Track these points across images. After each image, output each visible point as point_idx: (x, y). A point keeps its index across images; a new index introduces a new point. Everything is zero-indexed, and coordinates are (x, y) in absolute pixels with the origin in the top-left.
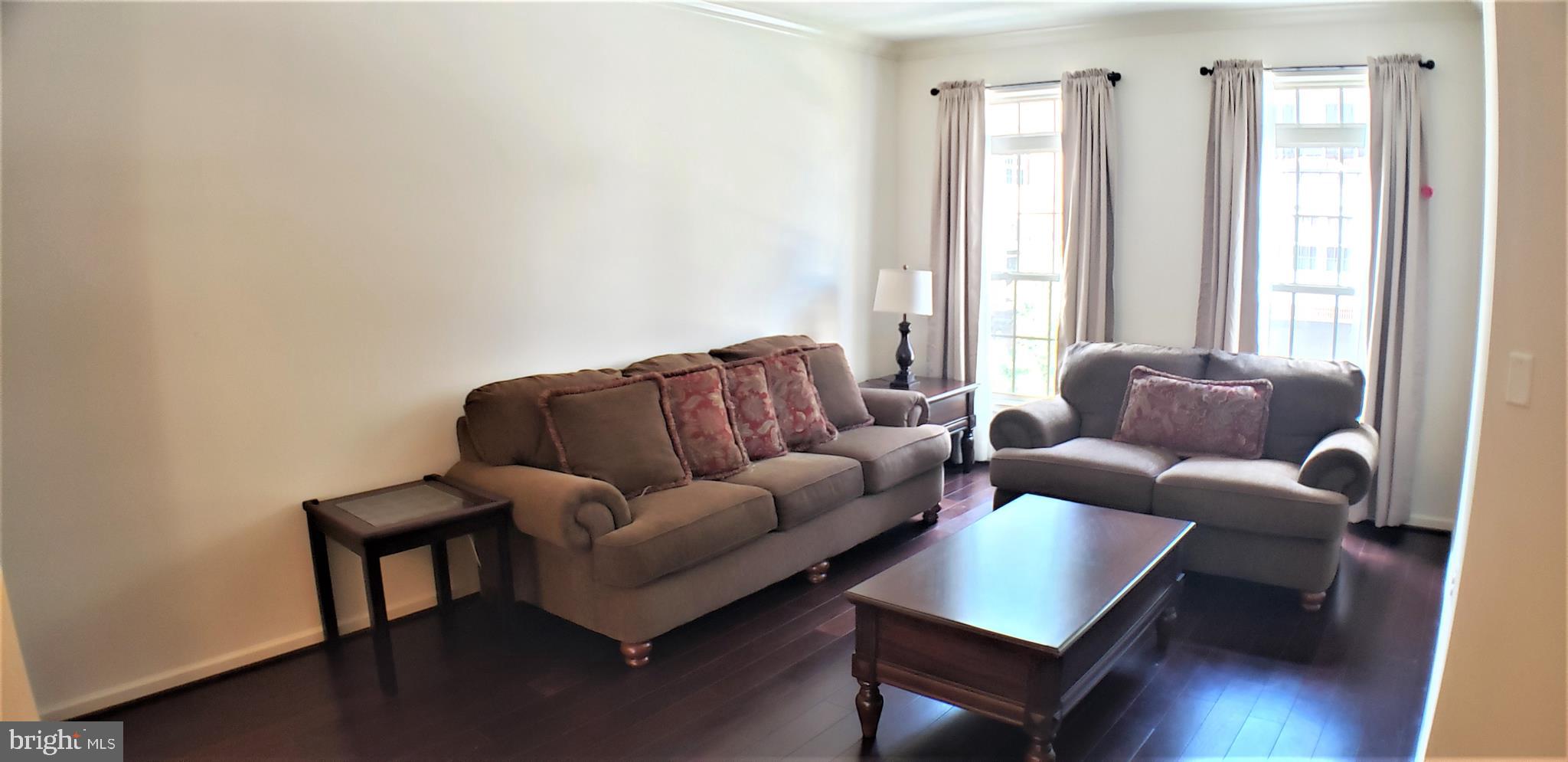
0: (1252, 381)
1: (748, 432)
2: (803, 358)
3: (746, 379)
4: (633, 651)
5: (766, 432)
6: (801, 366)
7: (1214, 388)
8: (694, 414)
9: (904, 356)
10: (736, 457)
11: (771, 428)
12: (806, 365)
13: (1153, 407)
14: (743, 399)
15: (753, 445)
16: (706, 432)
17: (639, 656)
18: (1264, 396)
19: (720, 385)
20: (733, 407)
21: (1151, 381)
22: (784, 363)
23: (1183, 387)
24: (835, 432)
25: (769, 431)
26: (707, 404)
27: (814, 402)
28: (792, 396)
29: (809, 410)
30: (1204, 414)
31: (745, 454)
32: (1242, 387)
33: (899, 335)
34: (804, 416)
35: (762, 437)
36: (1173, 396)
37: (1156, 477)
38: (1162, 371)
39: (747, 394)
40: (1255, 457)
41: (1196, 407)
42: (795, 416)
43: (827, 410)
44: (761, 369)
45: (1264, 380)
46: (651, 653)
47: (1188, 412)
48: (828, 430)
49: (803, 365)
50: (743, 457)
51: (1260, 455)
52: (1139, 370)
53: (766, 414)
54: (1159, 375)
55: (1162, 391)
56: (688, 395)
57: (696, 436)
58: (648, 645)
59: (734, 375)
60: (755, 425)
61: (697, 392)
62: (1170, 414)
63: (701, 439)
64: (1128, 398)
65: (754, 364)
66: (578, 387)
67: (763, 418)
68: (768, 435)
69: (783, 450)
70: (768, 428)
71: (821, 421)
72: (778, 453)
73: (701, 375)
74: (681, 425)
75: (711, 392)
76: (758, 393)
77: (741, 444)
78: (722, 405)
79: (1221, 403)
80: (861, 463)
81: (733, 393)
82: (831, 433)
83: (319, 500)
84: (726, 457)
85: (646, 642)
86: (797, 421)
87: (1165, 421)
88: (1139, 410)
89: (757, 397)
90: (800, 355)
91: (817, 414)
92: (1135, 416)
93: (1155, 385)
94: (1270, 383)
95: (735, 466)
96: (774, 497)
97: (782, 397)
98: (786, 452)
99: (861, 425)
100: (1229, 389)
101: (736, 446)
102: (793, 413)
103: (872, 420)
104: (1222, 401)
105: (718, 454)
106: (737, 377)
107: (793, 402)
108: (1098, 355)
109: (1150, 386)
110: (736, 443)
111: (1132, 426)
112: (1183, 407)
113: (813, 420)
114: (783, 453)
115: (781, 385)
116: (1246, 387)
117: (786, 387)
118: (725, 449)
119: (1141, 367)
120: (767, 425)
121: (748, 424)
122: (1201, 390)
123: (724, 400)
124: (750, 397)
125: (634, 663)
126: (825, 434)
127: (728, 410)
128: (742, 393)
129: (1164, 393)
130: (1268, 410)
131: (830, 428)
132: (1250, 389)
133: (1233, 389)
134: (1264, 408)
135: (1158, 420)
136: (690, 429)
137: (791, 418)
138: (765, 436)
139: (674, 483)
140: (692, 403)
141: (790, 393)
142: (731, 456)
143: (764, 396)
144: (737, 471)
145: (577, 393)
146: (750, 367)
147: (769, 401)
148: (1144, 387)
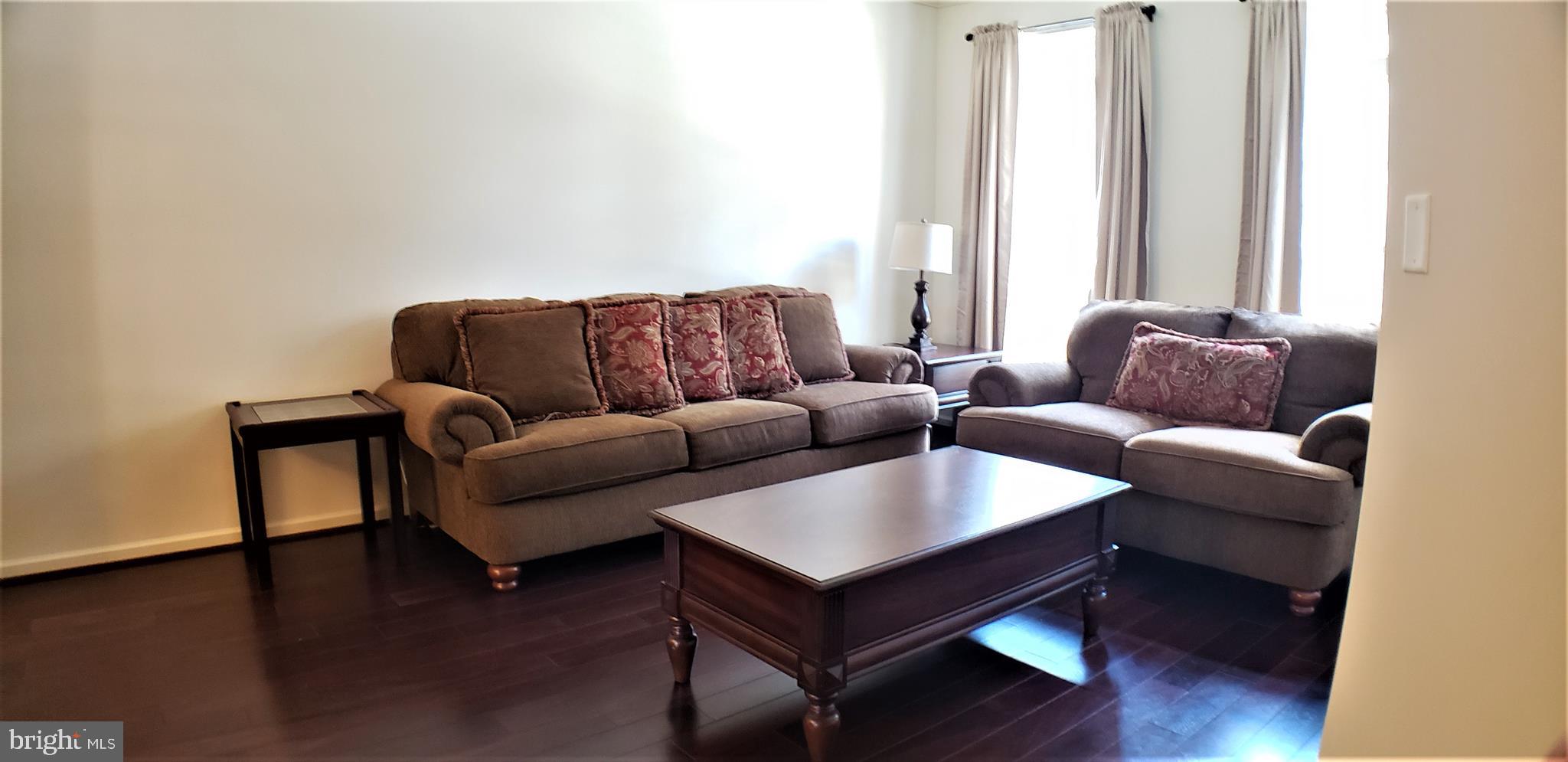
0: (1267, 340)
1: (688, 371)
2: (773, 303)
3: (695, 317)
4: (497, 572)
5: (709, 373)
6: (769, 309)
7: (1221, 346)
8: (622, 345)
9: (919, 317)
10: (666, 395)
11: (716, 370)
12: (775, 310)
13: (1150, 367)
14: (688, 337)
15: (693, 385)
16: (633, 365)
17: (505, 579)
18: (1277, 358)
19: (659, 319)
20: (671, 343)
21: (1153, 339)
22: (748, 305)
23: (1187, 346)
24: (798, 382)
25: (715, 373)
26: (639, 336)
27: (777, 348)
28: (752, 340)
29: (769, 356)
30: (1205, 376)
31: (680, 393)
32: (1253, 346)
33: (915, 294)
34: (763, 362)
35: (704, 378)
36: (1173, 356)
37: (1125, 441)
38: (1168, 329)
39: (693, 331)
40: (1262, 428)
41: (1197, 367)
42: (752, 362)
43: (794, 359)
44: (716, 308)
45: (1280, 339)
46: (519, 577)
47: (1187, 373)
48: (791, 379)
49: (771, 309)
50: (677, 395)
51: (1268, 425)
52: (1143, 327)
53: (713, 355)
54: (1164, 333)
55: (1161, 349)
56: (620, 326)
57: (621, 368)
58: (515, 569)
59: (683, 311)
60: (697, 365)
61: (629, 323)
62: (1169, 373)
63: (627, 371)
64: (1127, 358)
65: (709, 303)
66: (497, 308)
67: (707, 358)
68: (713, 376)
69: (731, 394)
70: (714, 369)
71: (783, 368)
72: (725, 396)
73: (638, 307)
74: (605, 355)
75: (646, 325)
76: (706, 332)
77: (677, 382)
78: (658, 339)
79: (1226, 364)
80: (810, 411)
81: (676, 330)
82: (796, 382)
83: (242, 403)
84: (653, 394)
85: (514, 565)
86: (753, 367)
87: (1163, 385)
88: (1135, 371)
89: (705, 336)
90: (770, 299)
91: (780, 361)
92: (1131, 378)
93: (1156, 343)
94: (1287, 342)
95: (665, 403)
96: (685, 432)
97: (740, 341)
98: (734, 396)
99: (836, 379)
100: (1237, 348)
101: (668, 383)
102: (751, 357)
103: (853, 375)
104: (1227, 361)
105: (645, 388)
106: (686, 313)
107: (753, 347)
108: (1106, 313)
109: (1150, 344)
110: (671, 379)
111: (1126, 388)
112: (1183, 368)
113: (773, 367)
114: (731, 397)
115: (740, 328)
116: (1258, 346)
117: (746, 330)
118: (654, 384)
119: (1146, 324)
120: (712, 366)
121: (690, 364)
122: (1206, 349)
123: (663, 335)
124: (695, 335)
125: (500, 586)
126: (787, 383)
127: (665, 346)
128: (687, 330)
129: (1164, 351)
130: (1282, 373)
131: (794, 378)
132: (1263, 348)
133: (1242, 349)
134: (1278, 372)
135: (1154, 382)
136: (617, 360)
137: (748, 363)
138: (710, 376)
139: (584, 412)
140: (622, 334)
141: (749, 336)
142: (661, 393)
143: (715, 335)
144: (666, 409)
145: (496, 314)
146: (702, 305)
147: (718, 341)
148: (1143, 345)
